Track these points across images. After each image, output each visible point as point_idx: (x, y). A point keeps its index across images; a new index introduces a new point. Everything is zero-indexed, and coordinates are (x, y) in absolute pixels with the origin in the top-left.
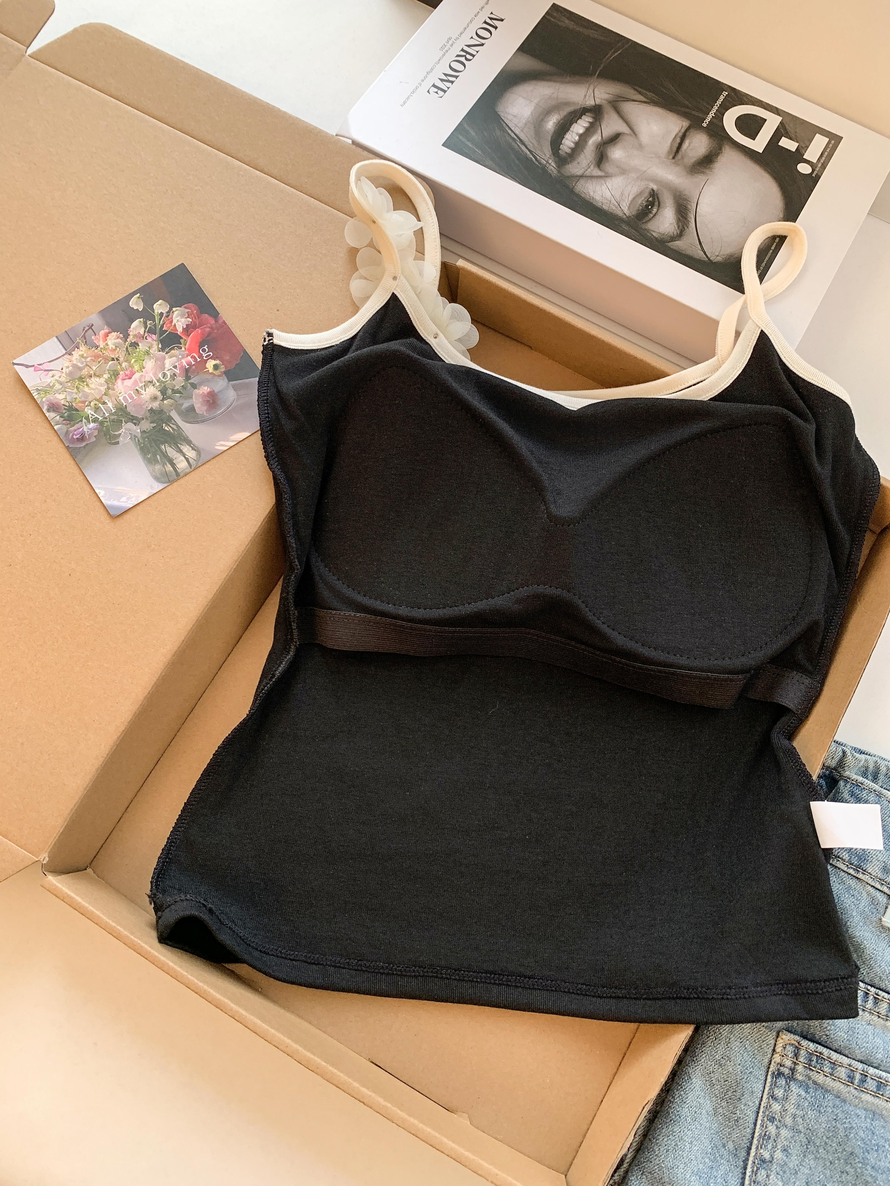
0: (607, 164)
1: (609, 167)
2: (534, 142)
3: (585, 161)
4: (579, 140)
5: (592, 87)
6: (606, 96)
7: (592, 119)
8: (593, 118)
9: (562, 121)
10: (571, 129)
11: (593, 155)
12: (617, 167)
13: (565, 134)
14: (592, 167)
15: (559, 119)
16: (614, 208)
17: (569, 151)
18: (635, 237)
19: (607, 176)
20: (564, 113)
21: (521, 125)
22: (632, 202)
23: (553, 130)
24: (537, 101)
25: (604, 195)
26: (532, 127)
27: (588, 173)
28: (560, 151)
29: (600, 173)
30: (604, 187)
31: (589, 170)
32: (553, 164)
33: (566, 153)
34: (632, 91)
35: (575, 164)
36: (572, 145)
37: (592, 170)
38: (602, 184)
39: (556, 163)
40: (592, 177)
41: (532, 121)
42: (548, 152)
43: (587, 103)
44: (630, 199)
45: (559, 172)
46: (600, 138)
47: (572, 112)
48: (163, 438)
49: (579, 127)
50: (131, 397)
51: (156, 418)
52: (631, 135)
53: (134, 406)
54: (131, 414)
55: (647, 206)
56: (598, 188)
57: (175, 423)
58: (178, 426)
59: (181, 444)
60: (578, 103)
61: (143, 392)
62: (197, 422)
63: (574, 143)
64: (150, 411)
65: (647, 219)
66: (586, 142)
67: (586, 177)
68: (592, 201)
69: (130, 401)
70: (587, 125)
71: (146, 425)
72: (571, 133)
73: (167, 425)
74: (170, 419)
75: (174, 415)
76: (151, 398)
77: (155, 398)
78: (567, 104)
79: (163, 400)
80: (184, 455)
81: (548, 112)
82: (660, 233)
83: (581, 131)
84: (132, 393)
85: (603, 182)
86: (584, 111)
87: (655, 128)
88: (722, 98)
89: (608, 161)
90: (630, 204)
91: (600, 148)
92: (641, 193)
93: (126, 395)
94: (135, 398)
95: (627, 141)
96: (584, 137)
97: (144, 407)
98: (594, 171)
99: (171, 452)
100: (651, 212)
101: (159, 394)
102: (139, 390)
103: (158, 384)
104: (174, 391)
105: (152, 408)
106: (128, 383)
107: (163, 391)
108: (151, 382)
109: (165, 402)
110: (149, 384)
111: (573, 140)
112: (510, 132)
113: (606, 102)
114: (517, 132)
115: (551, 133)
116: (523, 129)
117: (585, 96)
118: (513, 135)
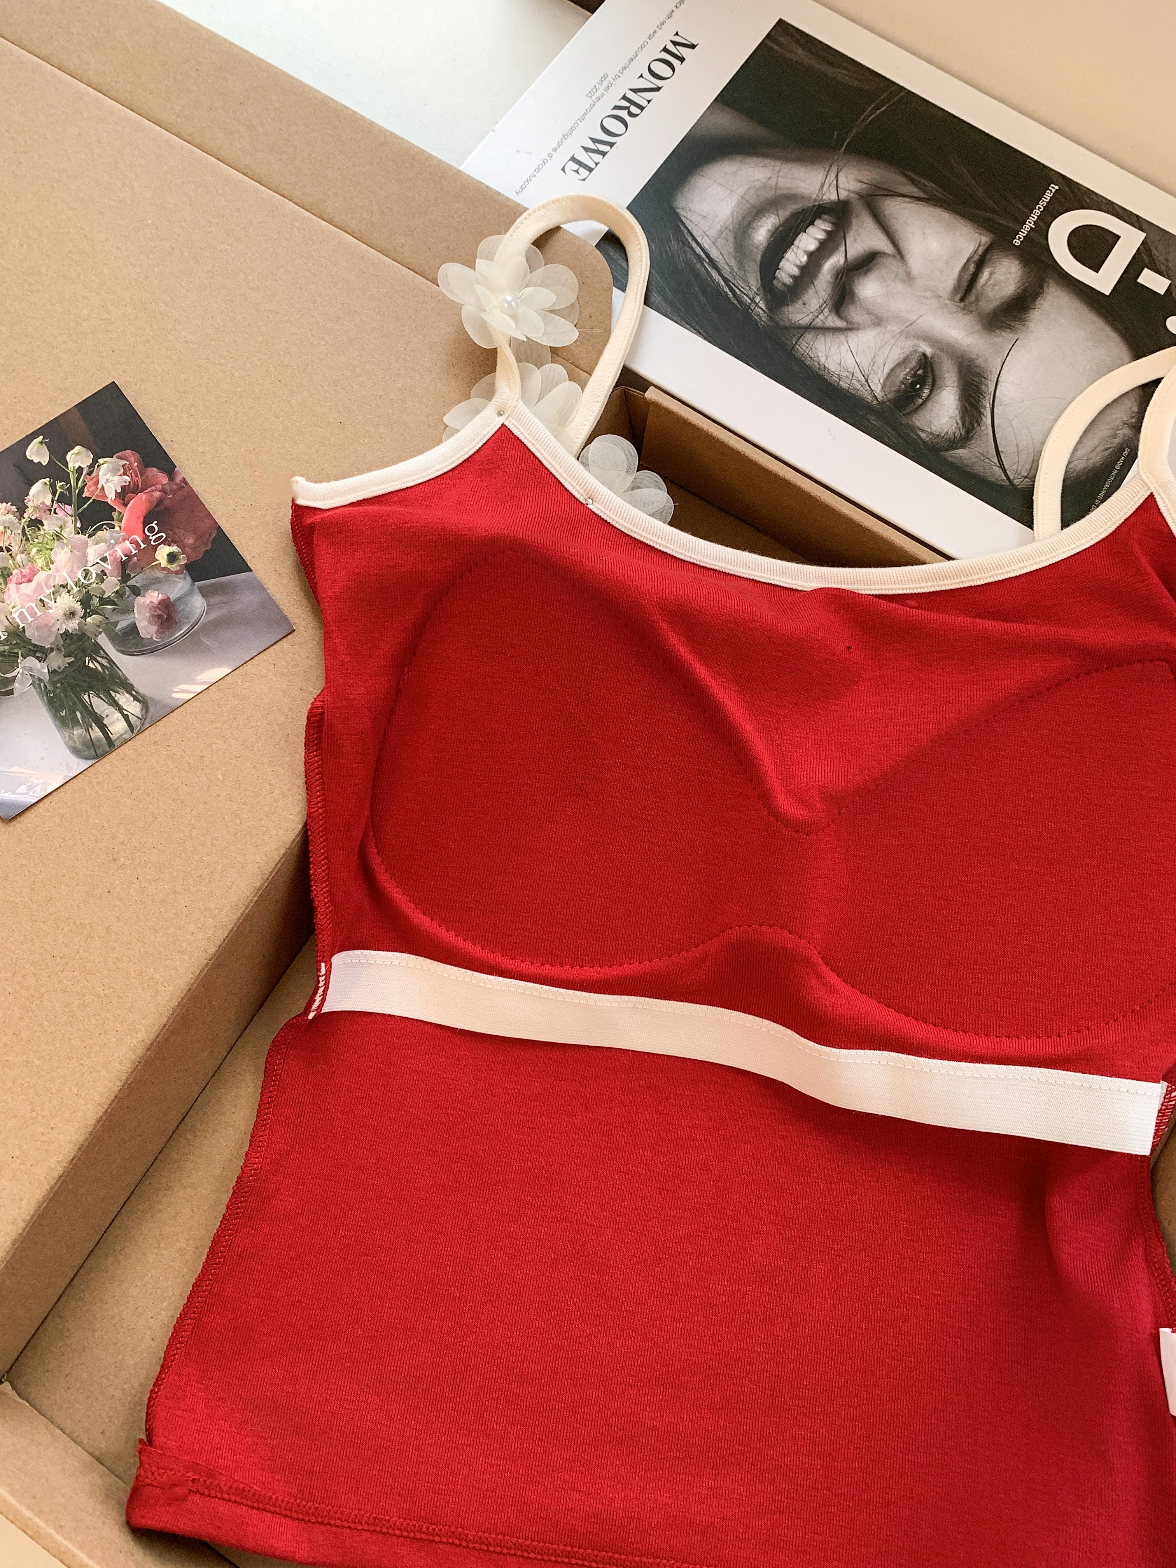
0: (852, 307)
1: (856, 314)
2: (733, 263)
3: (815, 300)
4: (808, 263)
5: (835, 169)
6: (859, 187)
7: (831, 226)
8: (834, 225)
9: (781, 229)
10: (796, 243)
11: (829, 290)
12: (869, 314)
13: (785, 251)
14: (826, 312)
15: (777, 225)
16: (859, 386)
17: (788, 281)
18: (890, 439)
19: (851, 328)
20: (785, 214)
21: (713, 232)
22: (889, 375)
23: (765, 244)
24: (741, 191)
25: (843, 363)
26: (731, 239)
27: (818, 322)
28: (775, 282)
29: (839, 323)
30: (844, 348)
31: (821, 317)
32: (762, 304)
33: (784, 284)
34: (904, 180)
35: (798, 305)
36: (796, 271)
37: (826, 318)
38: (841, 342)
39: (767, 303)
40: (826, 330)
41: (731, 228)
42: (754, 282)
43: (825, 198)
44: (887, 369)
45: (771, 318)
46: (843, 260)
47: (799, 212)
48: (85, 681)
49: (809, 240)
50: (33, 614)
51: (73, 647)
52: (895, 258)
53: (38, 627)
54: (33, 642)
55: (913, 384)
56: (834, 349)
57: (105, 655)
58: (110, 661)
59: (114, 691)
60: (811, 197)
61: (51, 604)
62: (142, 653)
63: (798, 267)
64: (64, 636)
65: (912, 407)
66: (819, 265)
67: (815, 328)
68: (821, 372)
69: (30, 619)
70: (822, 236)
71: (58, 661)
72: (795, 249)
73: (93, 659)
74: (97, 648)
75: (103, 640)
76: (65, 615)
77: (72, 614)
78: (791, 197)
79: (84, 617)
80: (120, 709)
81: (758, 212)
82: (931, 433)
83: (812, 246)
84: (33, 605)
85: (842, 338)
86: (819, 211)
87: (935, 243)
88: (1048, 196)
89: (853, 302)
90: (885, 381)
91: (842, 278)
92: (905, 361)
93: (24, 610)
94: (39, 614)
95: (890, 267)
96: (816, 258)
97: (54, 629)
98: (830, 318)
99: (99, 705)
100: (919, 396)
101: (78, 606)
102: (45, 600)
103: (76, 589)
104: (103, 601)
105: (67, 631)
106: (27, 588)
107: (85, 602)
108: (64, 586)
109: (89, 620)
110: (62, 589)
111: (798, 263)
112: (694, 245)
113: (857, 197)
114: (706, 246)
115: (762, 248)
116: (716, 240)
117: (823, 185)
118: (698, 250)
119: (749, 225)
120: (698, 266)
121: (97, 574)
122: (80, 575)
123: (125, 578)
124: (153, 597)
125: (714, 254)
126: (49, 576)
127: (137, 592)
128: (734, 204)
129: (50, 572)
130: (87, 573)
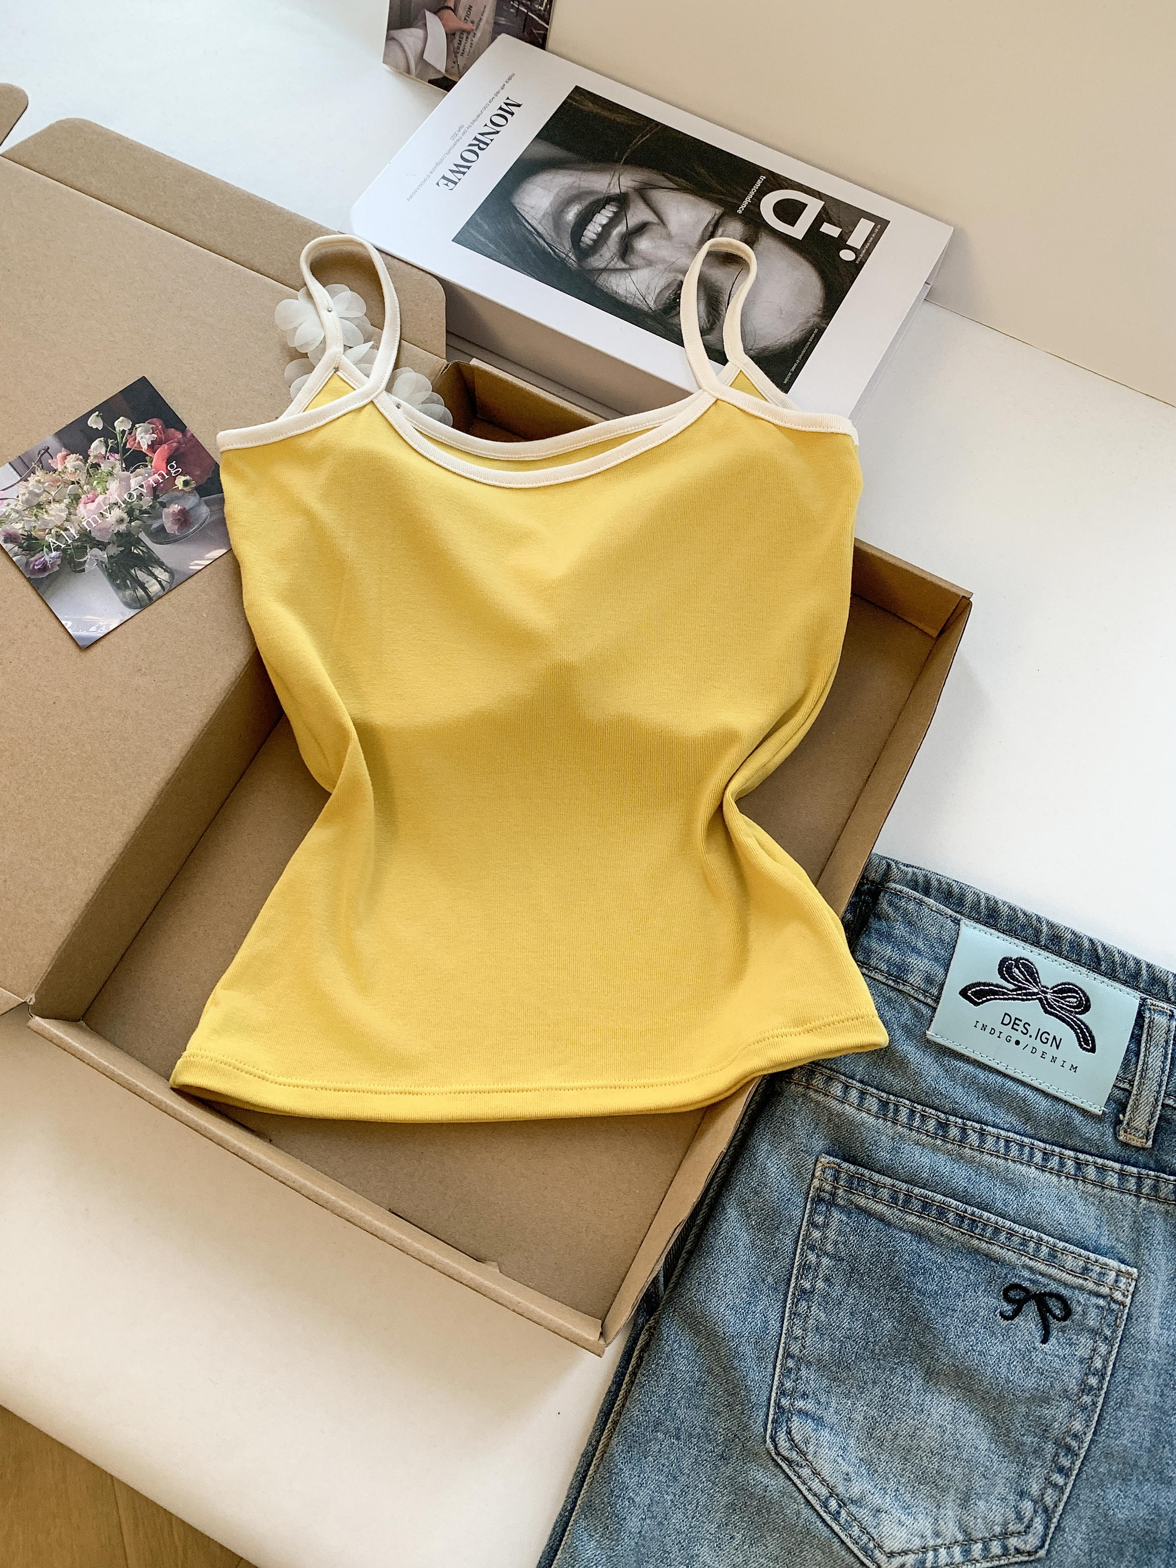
0: (632, 256)
1: (634, 260)
2: (553, 234)
3: (608, 254)
4: (602, 231)
5: (617, 174)
6: (633, 184)
7: (616, 208)
8: (619, 208)
9: (584, 212)
10: (594, 220)
11: (617, 247)
12: (644, 259)
13: (587, 225)
14: (616, 260)
15: (581, 209)
16: (639, 302)
17: (590, 243)
18: (660, 334)
19: (632, 268)
20: (586, 203)
21: (539, 216)
22: (657, 297)
23: (573, 221)
24: (556, 190)
25: (628, 289)
26: (551, 219)
27: (611, 266)
28: (581, 243)
29: (624, 266)
30: (628, 280)
31: (612, 263)
32: (573, 257)
33: (588, 245)
34: (663, 178)
35: (597, 256)
36: (595, 237)
37: (616, 263)
38: (626, 277)
39: (576, 257)
40: (616, 270)
41: (550, 213)
42: (567, 244)
43: (612, 192)
44: (657, 291)
45: (580, 266)
46: (625, 228)
47: (595, 202)
48: (132, 562)
49: (602, 218)
50: (96, 522)
51: (123, 541)
52: (659, 224)
53: (100, 530)
54: (97, 539)
55: (675, 299)
56: (622, 282)
57: (144, 545)
58: (148, 548)
59: (152, 567)
60: (601, 192)
61: (108, 515)
62: (168, 543)
63: (596, 234)
64: (117, 535)
65: (674, 315)
66: (609, 234)
67: (609, 270)
68: (615, 295)
69: (94, 525)
70: (610, 215)
71: (113, 550)
72: (593, 224)
73: (136, 548)
74: (139, 541)
75: (143, 536)
76: (117, 521)
77: (121, 521)
79: (130, 522)
80: (156, 578)
81: (568, 202)
83: (604, 222)
84: (96, 517)
85: (627, 274)
86: (608, 200)
87: (686, 216)
88: (759, 183)
89: (633, 253)
90: (656, 301)
91: (625, 239)
92: (668, 288)
93: (90, 520)
94: (100, 521)
95: (657, 231)
96: (607, 229)
97: (110, 530)
98: (618, 263)
99: (142, 575)
101: (125, 516)
102: (104, 513)
103: (124, 505)
104: (142, 512)
105: (118, 531)
106: (92, 506)
107: (130, 513)
108: (116, 504)
109: (133, 524)
110: (114, 506)
111: (596, 231)
112: (527, 224)
113: (633, 190)
114: (535, 225)
115: (572, 224)
116: (541, 221)
117: (610, 184)
118: (530, 227)
119: (562, 211)
120: (530, 236)
121: (137, 496)
122: (126, 496)
123: (155, 497)
124: (175, 508)
125: (540, 229)
126: (105, 498)
127: (164, 505)
128: (552, 199)
129: (106, 496)
130: (130, 495)
